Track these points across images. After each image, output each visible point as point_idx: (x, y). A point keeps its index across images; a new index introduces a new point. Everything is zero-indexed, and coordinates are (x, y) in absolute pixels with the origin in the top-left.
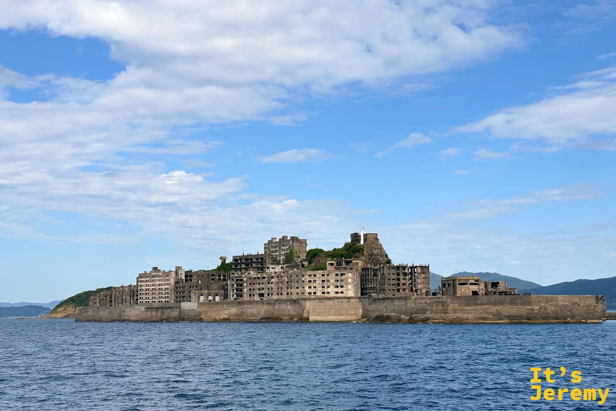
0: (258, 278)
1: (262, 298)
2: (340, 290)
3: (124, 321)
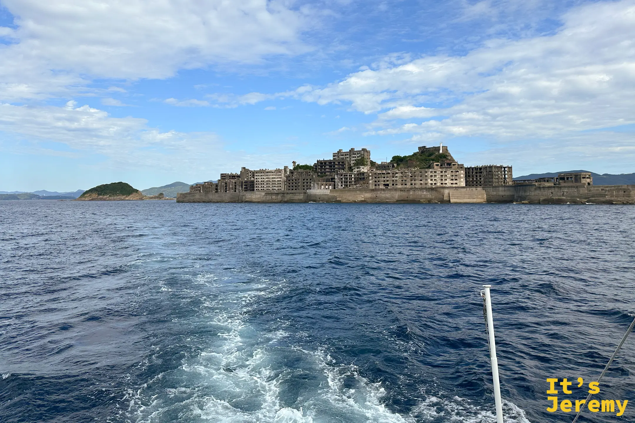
0: (383, 174)
1: (388, 187)
2: (454, 182)
3: (246, 202)
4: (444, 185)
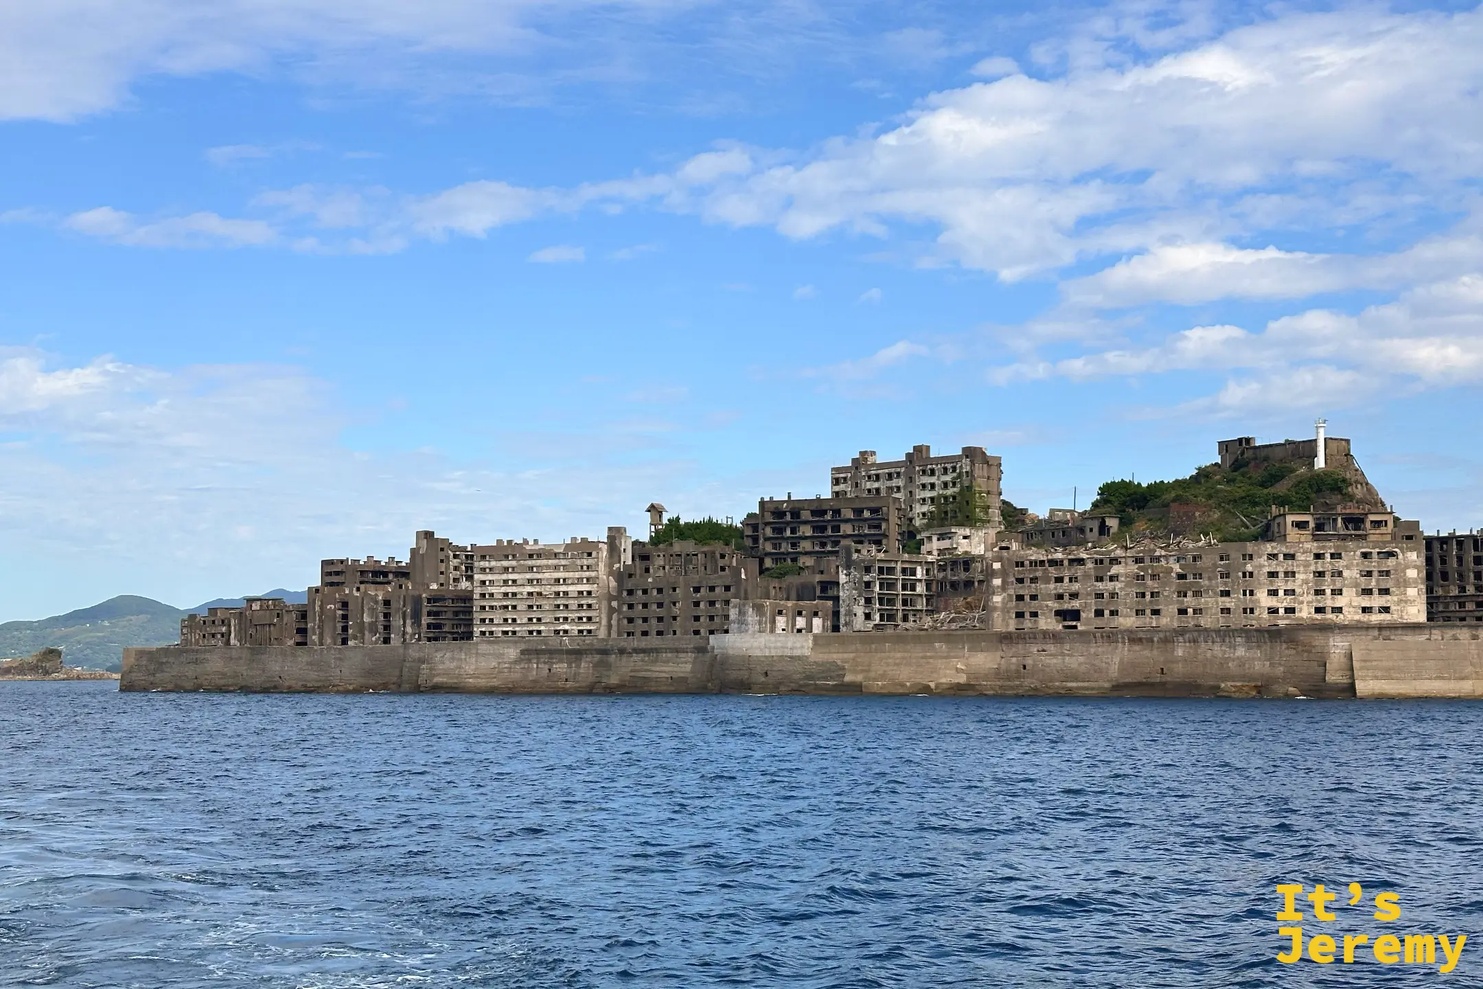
0: (1053, 563)
1: (1074, 623)
2: (1377, 601)
3: (436, 689)
4: (1330, 616)
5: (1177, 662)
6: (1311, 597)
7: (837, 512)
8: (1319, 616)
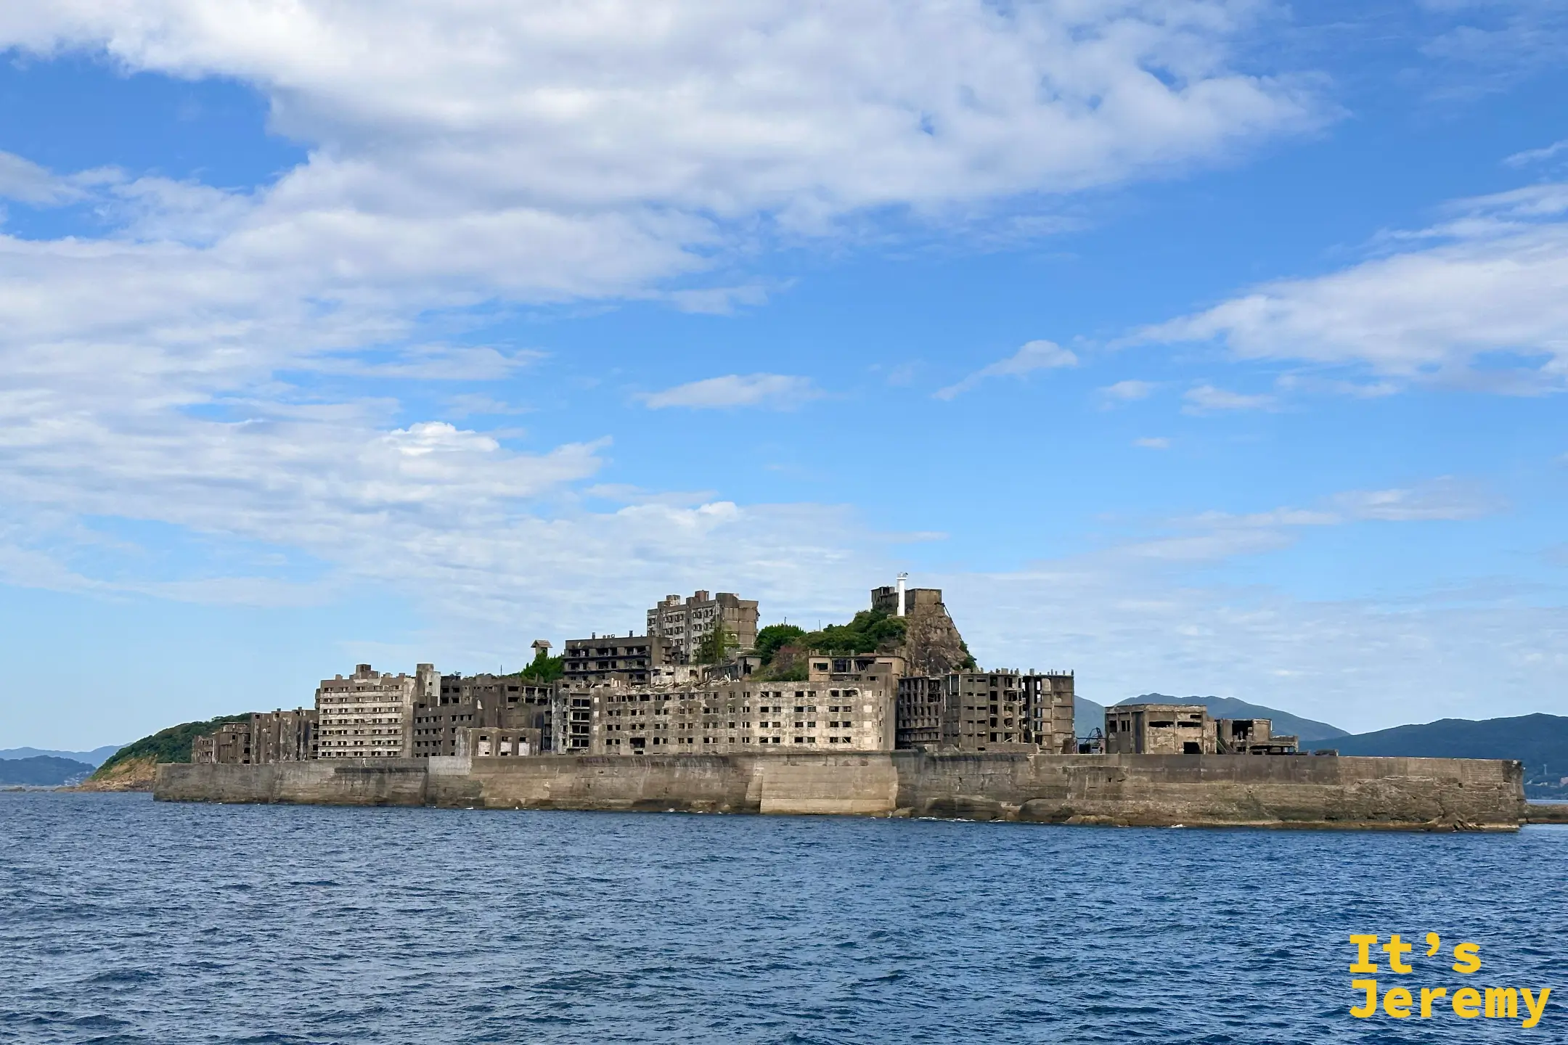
0: (631, 698)
1: (641, 750)
3: (281, 801)
4: (806, 745)
5: (673, 783)
6: (793, 729)
7: (614, 650)
8: (798, 745)
